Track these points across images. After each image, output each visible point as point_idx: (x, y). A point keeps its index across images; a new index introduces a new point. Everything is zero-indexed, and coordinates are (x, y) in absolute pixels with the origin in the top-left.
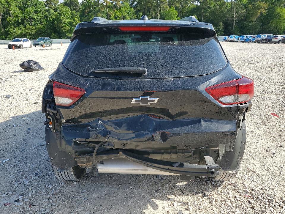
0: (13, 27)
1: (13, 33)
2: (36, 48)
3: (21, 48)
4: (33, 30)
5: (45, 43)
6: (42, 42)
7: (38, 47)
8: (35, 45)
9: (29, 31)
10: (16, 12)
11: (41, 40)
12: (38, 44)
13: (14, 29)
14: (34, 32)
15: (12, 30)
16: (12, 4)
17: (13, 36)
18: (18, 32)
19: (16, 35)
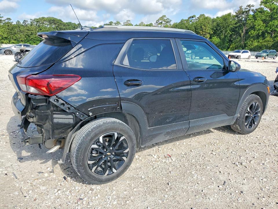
0: (252, 39)
1: (250, 46)
2: (257, 60)
3: (238, 59)
4: (270, 43)
5: (267, 55)
6: (265, 54)
7: (259, 59)
8: (257, 57)
9: (265, 44)
10: (259, 26)
11: (266, 52)
12: (260, 56)
13: (252, 42)
14: (271, 44)
15: (249, 43)
16: (258, 18)
17: (249, 48)
18: (256, 44)
19: (252, 47)
